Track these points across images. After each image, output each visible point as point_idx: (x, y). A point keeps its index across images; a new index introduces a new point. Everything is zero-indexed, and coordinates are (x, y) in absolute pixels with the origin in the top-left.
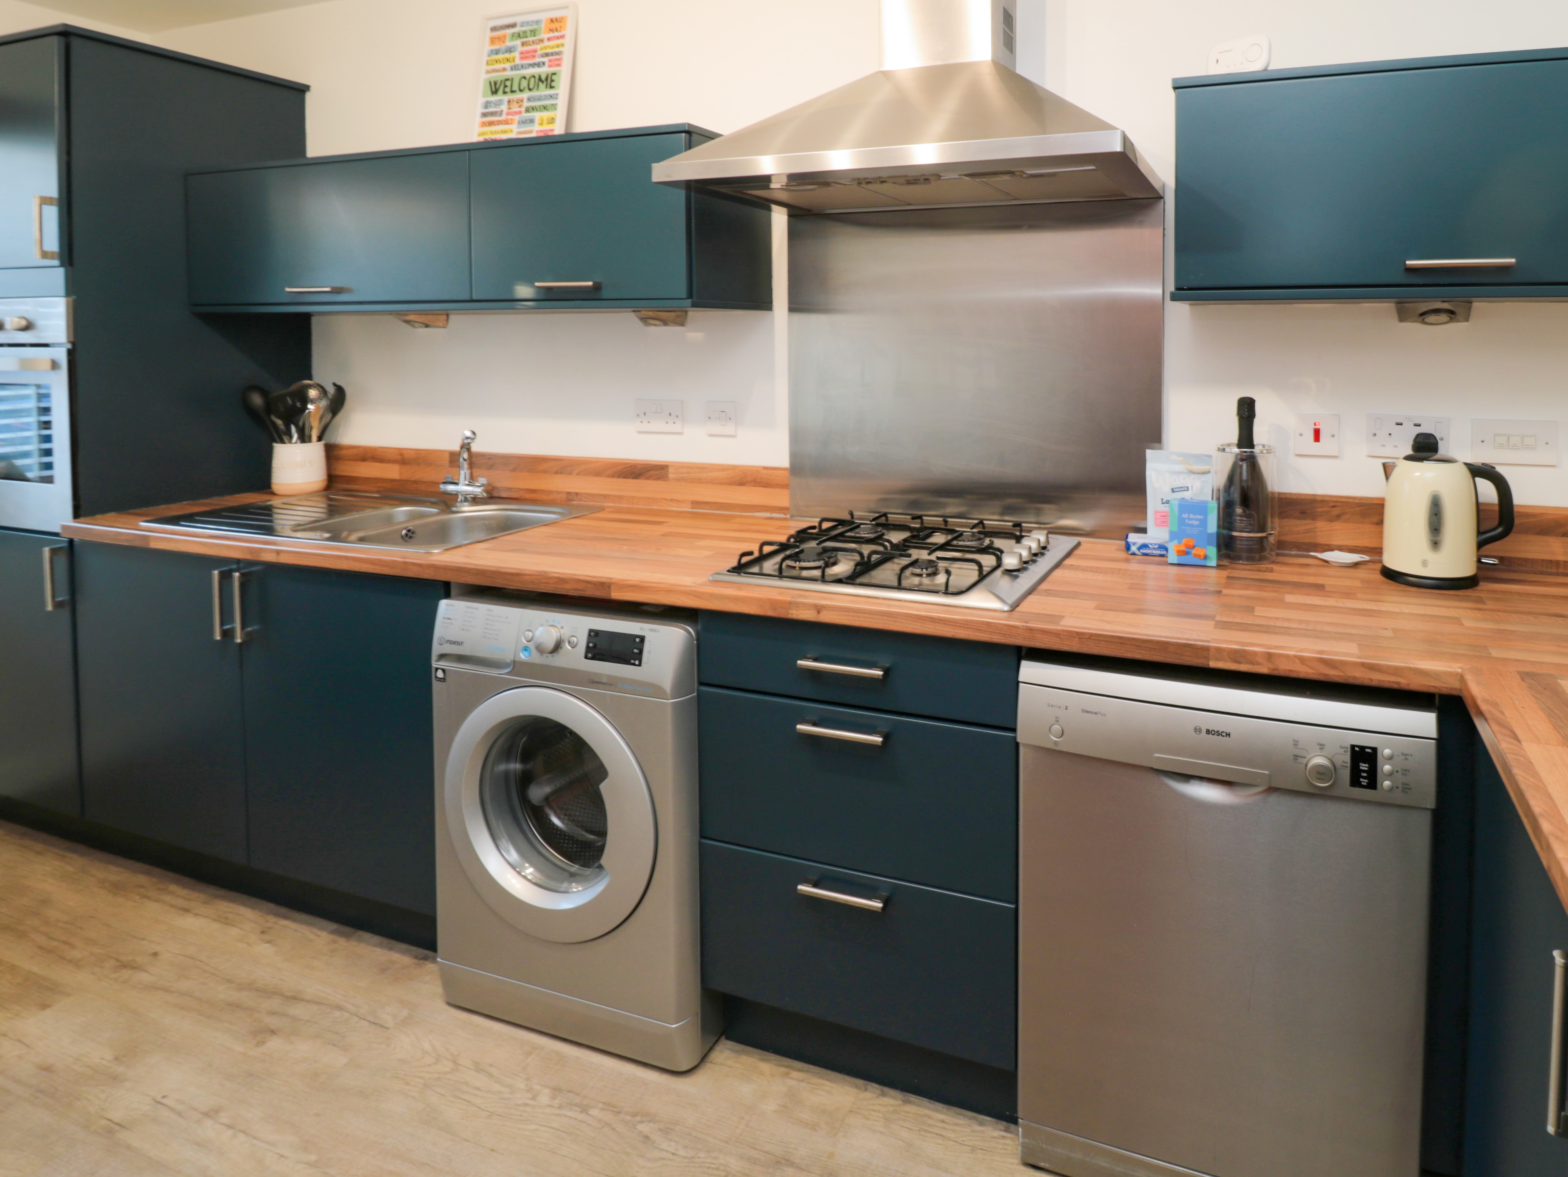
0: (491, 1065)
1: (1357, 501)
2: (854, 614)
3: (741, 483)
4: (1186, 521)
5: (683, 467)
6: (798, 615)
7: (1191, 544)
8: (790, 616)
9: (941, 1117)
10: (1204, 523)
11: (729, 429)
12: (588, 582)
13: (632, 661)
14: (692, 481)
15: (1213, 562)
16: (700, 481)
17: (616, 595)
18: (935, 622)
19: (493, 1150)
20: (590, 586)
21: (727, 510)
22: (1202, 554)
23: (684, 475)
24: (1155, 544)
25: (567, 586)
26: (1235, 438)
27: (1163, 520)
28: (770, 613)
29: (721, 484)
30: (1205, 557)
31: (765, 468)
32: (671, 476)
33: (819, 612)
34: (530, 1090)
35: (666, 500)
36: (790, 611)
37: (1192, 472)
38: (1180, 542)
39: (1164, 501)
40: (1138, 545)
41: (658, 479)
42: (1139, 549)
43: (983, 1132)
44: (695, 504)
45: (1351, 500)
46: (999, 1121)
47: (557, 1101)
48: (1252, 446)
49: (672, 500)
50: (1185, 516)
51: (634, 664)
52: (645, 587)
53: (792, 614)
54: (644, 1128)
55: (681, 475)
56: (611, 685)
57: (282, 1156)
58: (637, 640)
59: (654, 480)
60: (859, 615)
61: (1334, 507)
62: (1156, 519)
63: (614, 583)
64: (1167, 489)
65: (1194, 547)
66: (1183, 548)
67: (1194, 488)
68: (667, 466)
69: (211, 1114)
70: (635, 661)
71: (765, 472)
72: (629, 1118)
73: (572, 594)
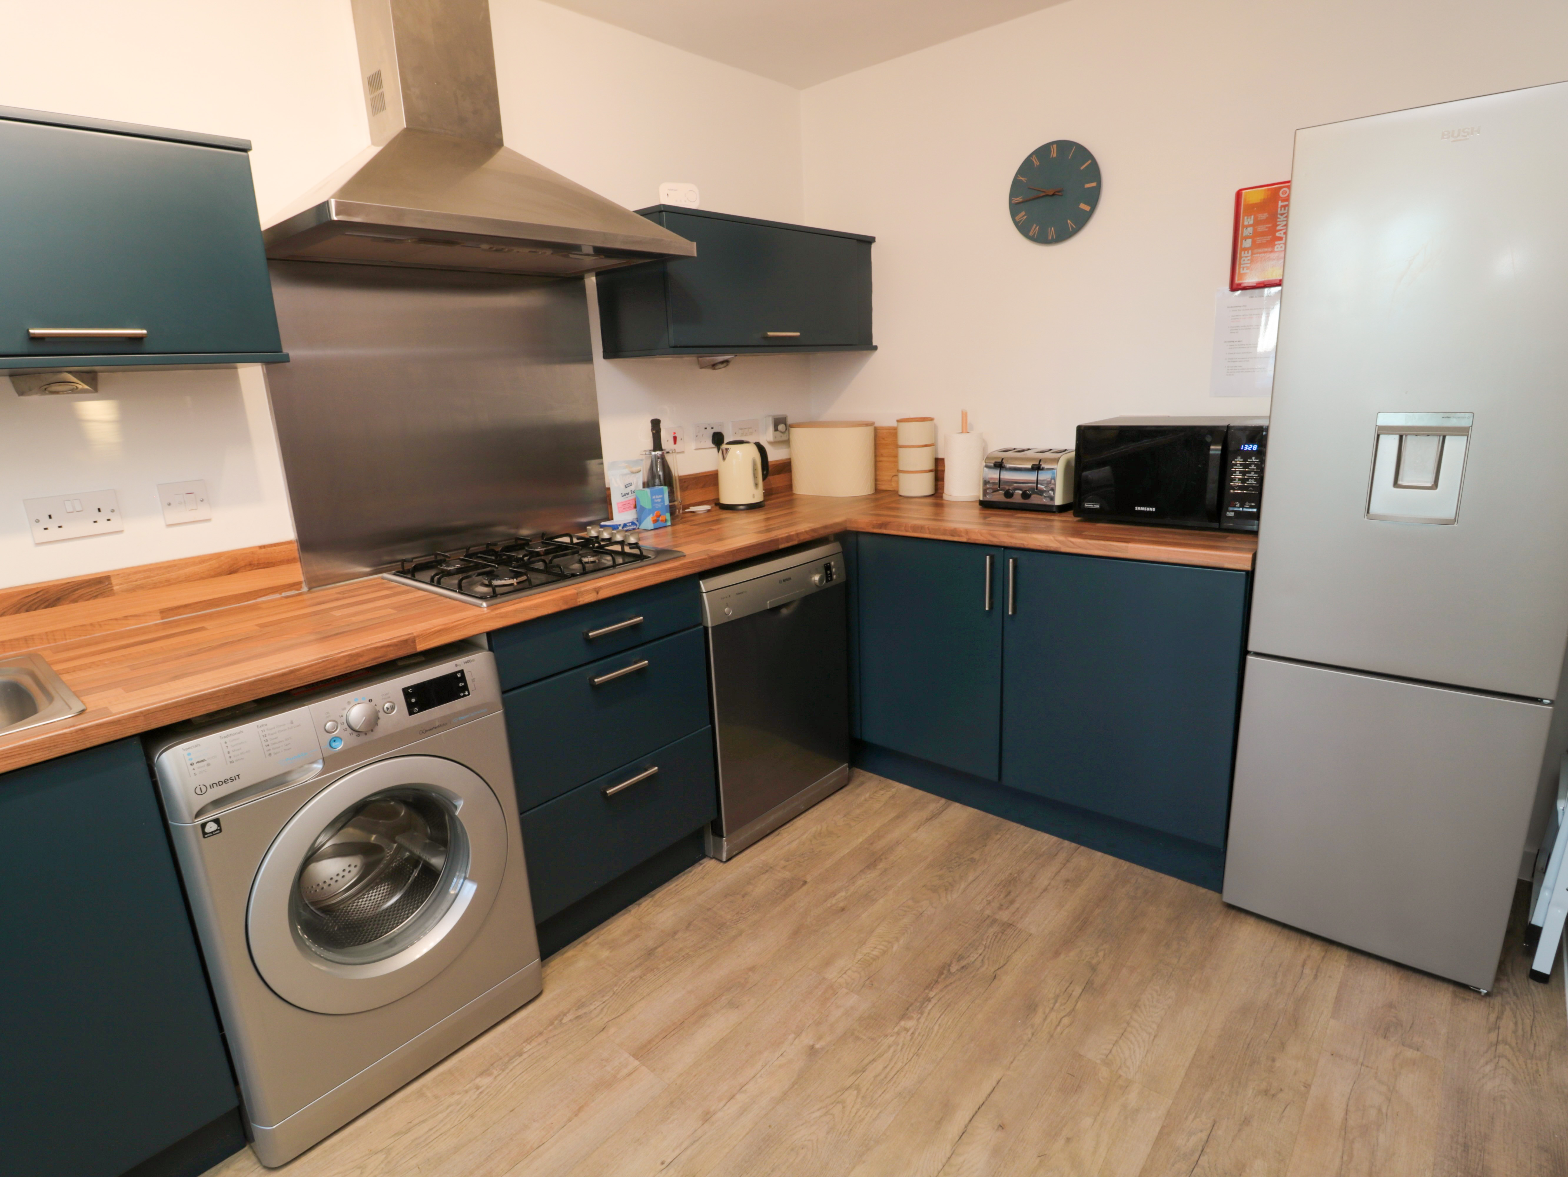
1: (694, 476)
2: (620, 585)
3: (232, 571)
4: (655, 500)
5: (136, 573)
6: (583, 601)
7: (659, 514)
8: (579, 604)
9: (674, 885)
10: (663, 499)
11: (202, 512)
12: (388, 646)
13: (462, 694)
14: (155, 586)
15: (669, 523)
16: (169, 583)
17: (421, 647)
18: (667, 572)
20: (391, 648)
21: (218, 606)
22: (664, 519)
23: (138, 583)
24: (630, 523)
25: (361, 660)
26: (651, 446)
27: (624, 507)
28: (564, 607)
29: (203, 578)
30: (666, 521)
31: (261, 547)
32: (115, 588)
33: (597, 593)
35: (116, 619)
36: (578, 600)
37: (633, 473)
38: (653, 515)
39: (623, 495)
40: (622, 526)
41: (96, 597)
42: (623, 528)
43: (695, 872)
44: (164, 612)
45: (691, 477)
46: (694, 865)
48: (661, 449)
49: (126, 618)
50: (654, 497)
51: (465, 696)
52: (452, 627)
53: (579, 602)
55: (134, 583)
56: (445, 724)
58: (459, 675)
59: (88, 599)
60: (623, 584)
61: (685, 482)
62: (619, 508)
63: (418, 636)
64: (623, 486)
65: (660, 516)
66: (655, 518)
67: (635, 483)
68: (108, 578)
70: (465, 692)
71: (263, 550)
73: (371, 665)
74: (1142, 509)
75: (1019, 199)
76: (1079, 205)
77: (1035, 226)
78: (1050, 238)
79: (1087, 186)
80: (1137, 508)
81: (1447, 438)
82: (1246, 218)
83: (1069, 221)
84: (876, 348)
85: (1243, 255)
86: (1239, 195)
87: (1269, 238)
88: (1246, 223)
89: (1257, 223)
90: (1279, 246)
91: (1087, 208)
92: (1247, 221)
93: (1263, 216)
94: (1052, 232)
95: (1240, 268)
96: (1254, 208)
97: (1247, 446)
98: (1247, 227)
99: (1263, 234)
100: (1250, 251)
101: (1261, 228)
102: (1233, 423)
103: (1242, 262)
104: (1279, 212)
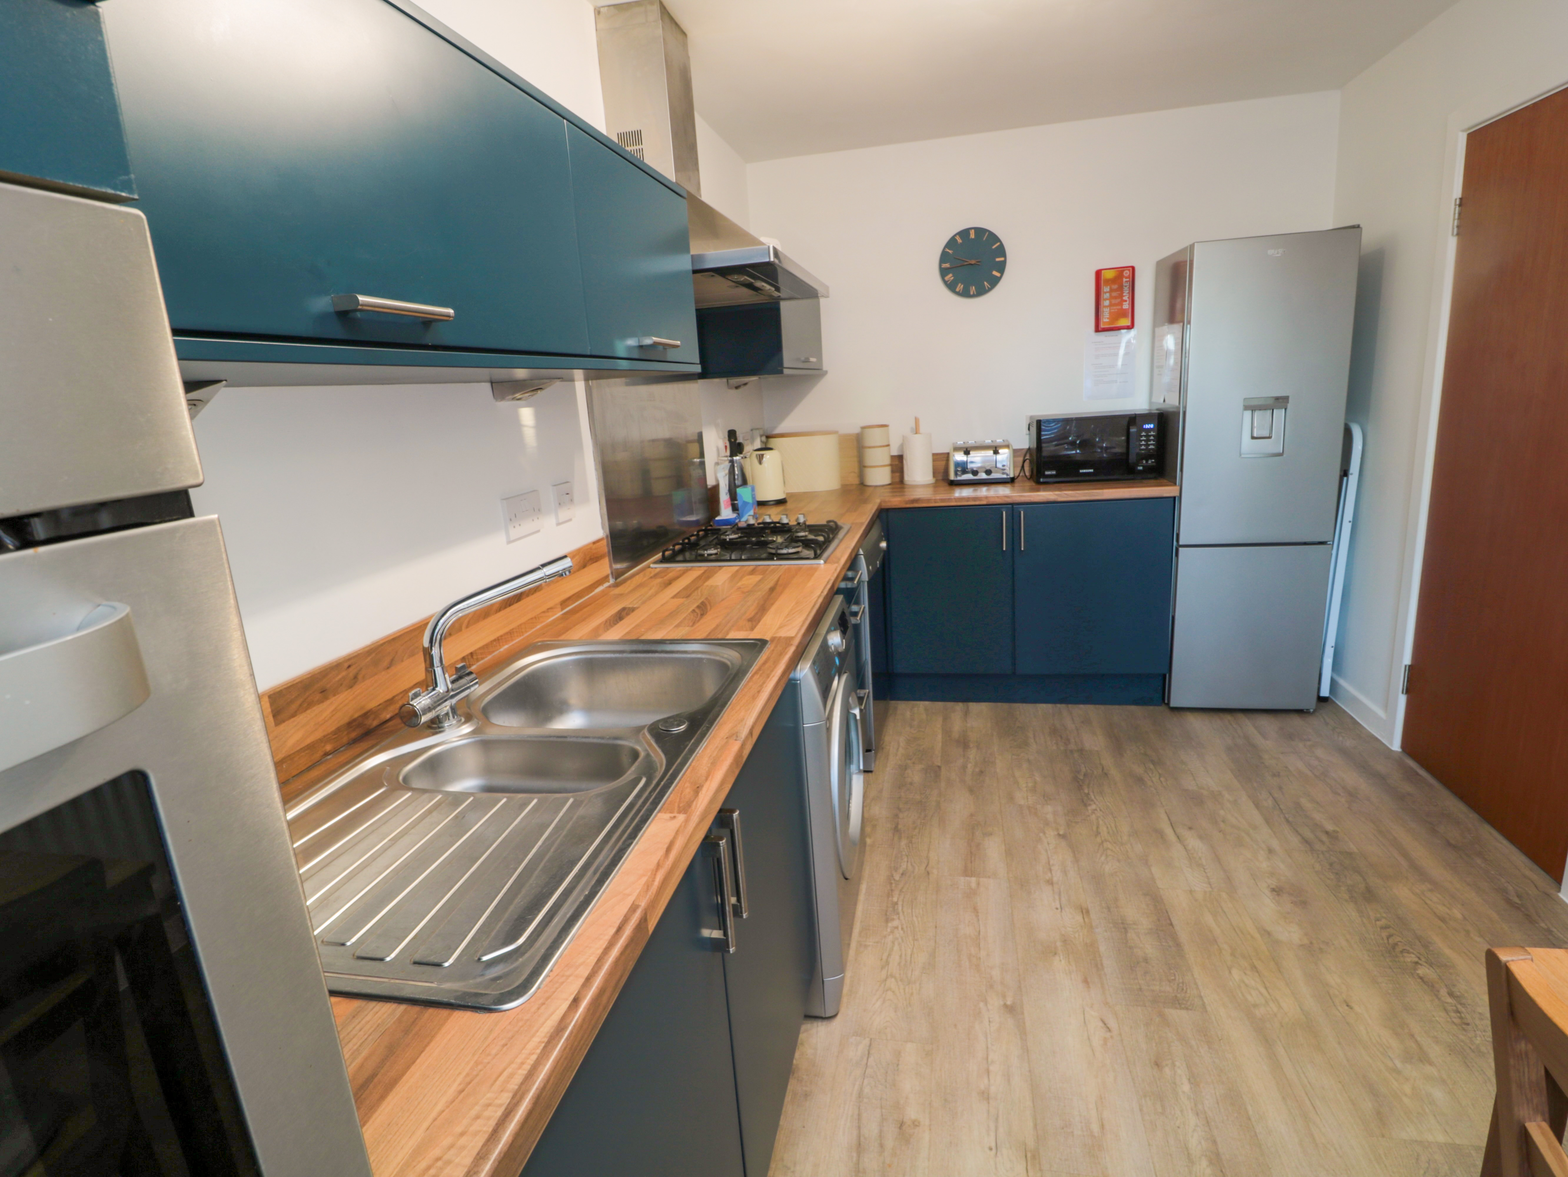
0: (882, 959)
19: (936, 927)
34: (892, 932)
35: (544, 612)
47: (895, 917)
54: (897, 877)
57: (990, 1021)
59: (533, 594)
69: (985, 1096)
72: (894, 885)
74: (1085, 471)
75: (947, 265)
76: (992, 272)
77: (960, 284)
78: (972, 293)
79: (998, 260)
80: (1081, 471)
81: (1275, 411)
82: (1105, 287)
83: (985, 283)
84: (826, 372)
85: (1104, 310)
86: (1098, 274)
87: (1119, 300)
88: (1105, 290)
89: (1111, 291)
90: (1125, 305)
91: (998, 274)
92: (1106, 289)
93: (1115, 287)
94: (973, 290)
95: (1103, 318)
96: (1109, 282)
97: (1147, 425)
98: (1106, 293)
99: (1115, 298)
100: (1109, 308)
101: (1114, 294)
102: (1137, 413)
103: (1104, 314)
104: (1124, 284)
